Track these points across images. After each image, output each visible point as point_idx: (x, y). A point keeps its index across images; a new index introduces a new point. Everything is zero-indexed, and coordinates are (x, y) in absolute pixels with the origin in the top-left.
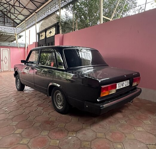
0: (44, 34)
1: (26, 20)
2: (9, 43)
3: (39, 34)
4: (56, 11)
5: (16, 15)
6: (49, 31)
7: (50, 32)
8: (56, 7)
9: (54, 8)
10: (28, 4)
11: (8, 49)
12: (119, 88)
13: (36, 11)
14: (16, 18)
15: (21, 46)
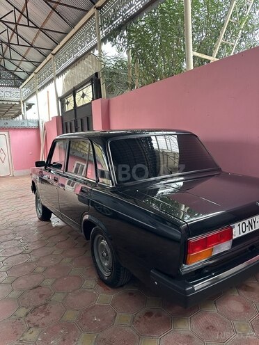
0: (71, 99)
1: (36, 71)
2: (6, 121)
3: (62, 100)
4: (93, 48)
5: (17, 63)
6: (81, 93)
7: (83, 96)
8: (91, 39)
9: (88, 43)
10: (36, 38)
11: (6, 133)
12: (242, 234)
13: (54, 52)
14: (18, 70)
15: (31, 125)
